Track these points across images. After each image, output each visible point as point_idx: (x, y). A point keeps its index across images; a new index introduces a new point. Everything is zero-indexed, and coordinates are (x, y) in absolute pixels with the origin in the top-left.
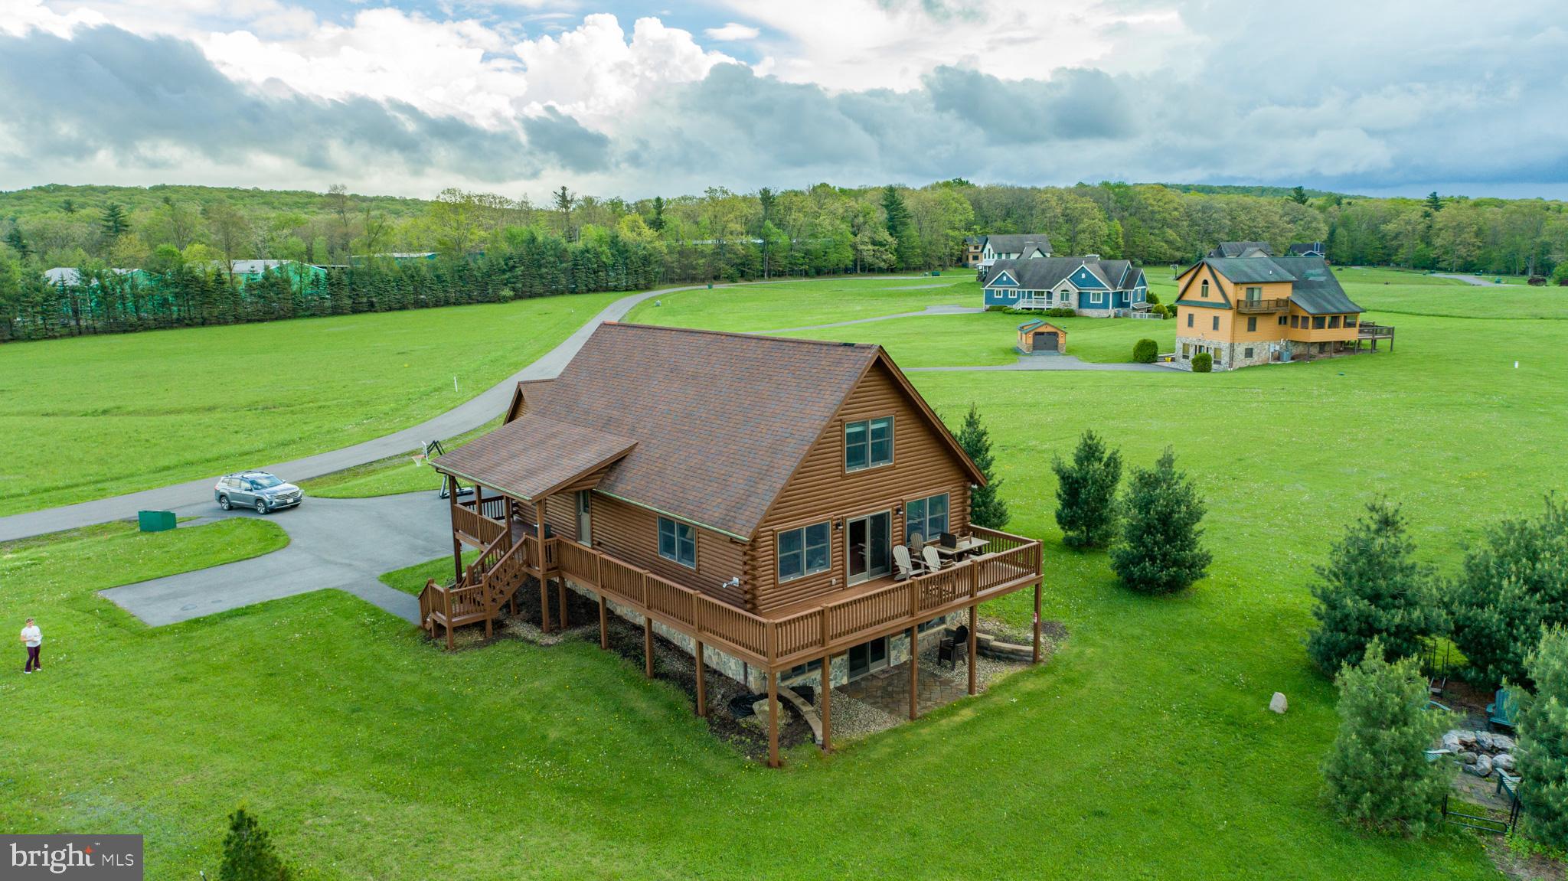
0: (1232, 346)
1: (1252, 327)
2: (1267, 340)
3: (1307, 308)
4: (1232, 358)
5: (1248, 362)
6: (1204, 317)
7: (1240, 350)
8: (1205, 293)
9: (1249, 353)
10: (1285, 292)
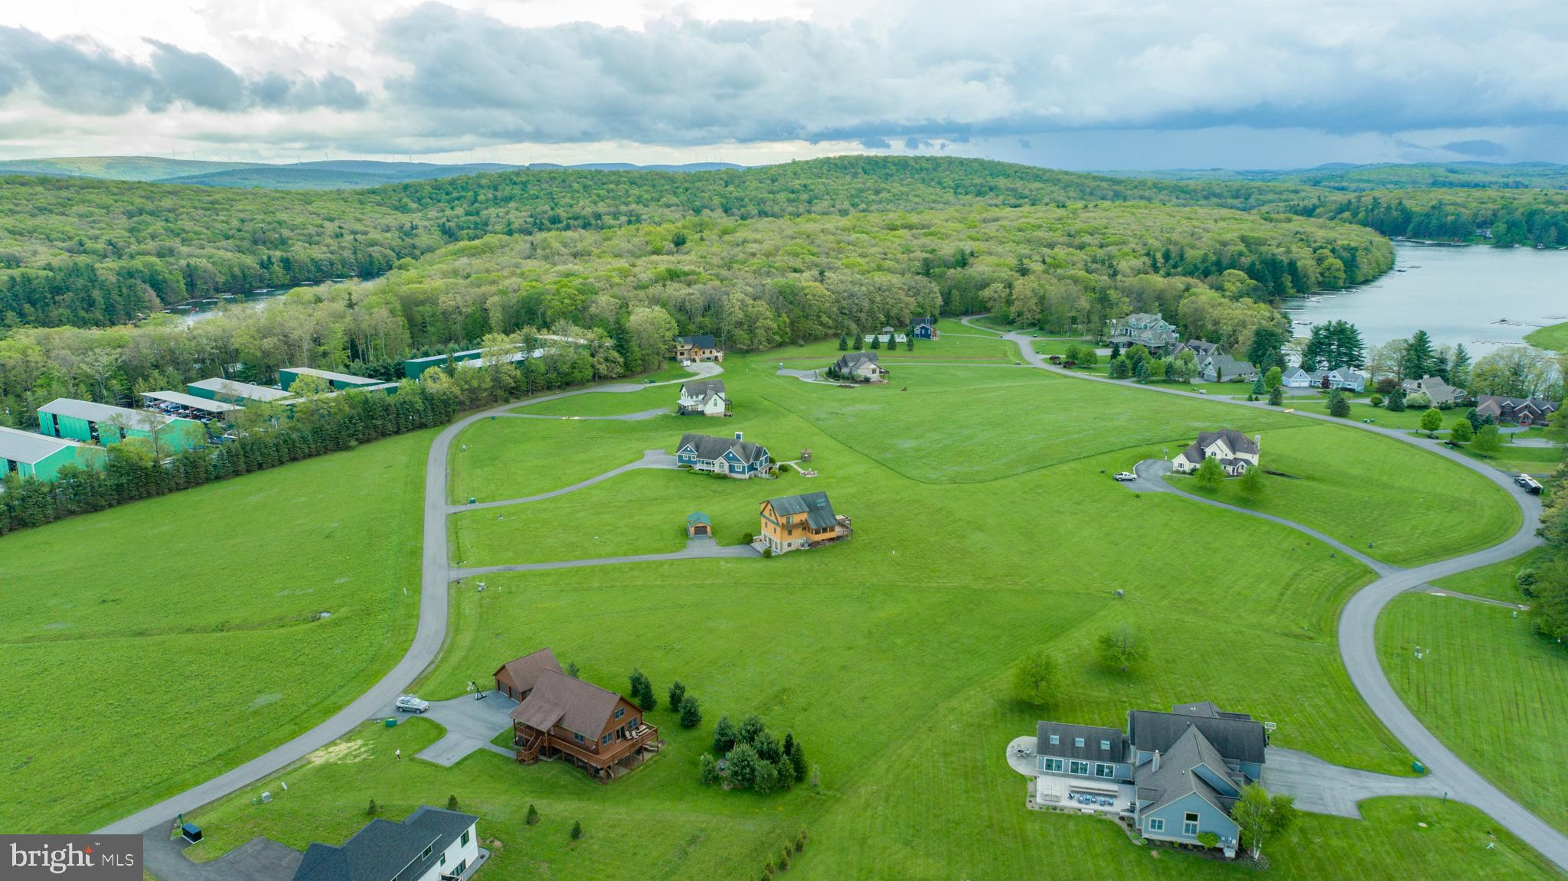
0: (781, 543)
1: (790, 533)
2: (798, 540)
3: (813, 526)
4: (781, 548)
5: (789, 549)
6: (770, 525)
7: (785, 544)
8: (771, 515)
9: (789, 545)
10: (804, 517)
